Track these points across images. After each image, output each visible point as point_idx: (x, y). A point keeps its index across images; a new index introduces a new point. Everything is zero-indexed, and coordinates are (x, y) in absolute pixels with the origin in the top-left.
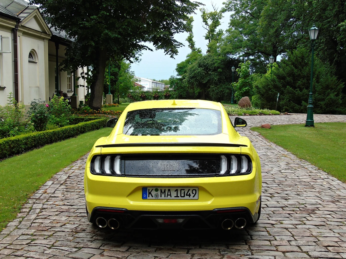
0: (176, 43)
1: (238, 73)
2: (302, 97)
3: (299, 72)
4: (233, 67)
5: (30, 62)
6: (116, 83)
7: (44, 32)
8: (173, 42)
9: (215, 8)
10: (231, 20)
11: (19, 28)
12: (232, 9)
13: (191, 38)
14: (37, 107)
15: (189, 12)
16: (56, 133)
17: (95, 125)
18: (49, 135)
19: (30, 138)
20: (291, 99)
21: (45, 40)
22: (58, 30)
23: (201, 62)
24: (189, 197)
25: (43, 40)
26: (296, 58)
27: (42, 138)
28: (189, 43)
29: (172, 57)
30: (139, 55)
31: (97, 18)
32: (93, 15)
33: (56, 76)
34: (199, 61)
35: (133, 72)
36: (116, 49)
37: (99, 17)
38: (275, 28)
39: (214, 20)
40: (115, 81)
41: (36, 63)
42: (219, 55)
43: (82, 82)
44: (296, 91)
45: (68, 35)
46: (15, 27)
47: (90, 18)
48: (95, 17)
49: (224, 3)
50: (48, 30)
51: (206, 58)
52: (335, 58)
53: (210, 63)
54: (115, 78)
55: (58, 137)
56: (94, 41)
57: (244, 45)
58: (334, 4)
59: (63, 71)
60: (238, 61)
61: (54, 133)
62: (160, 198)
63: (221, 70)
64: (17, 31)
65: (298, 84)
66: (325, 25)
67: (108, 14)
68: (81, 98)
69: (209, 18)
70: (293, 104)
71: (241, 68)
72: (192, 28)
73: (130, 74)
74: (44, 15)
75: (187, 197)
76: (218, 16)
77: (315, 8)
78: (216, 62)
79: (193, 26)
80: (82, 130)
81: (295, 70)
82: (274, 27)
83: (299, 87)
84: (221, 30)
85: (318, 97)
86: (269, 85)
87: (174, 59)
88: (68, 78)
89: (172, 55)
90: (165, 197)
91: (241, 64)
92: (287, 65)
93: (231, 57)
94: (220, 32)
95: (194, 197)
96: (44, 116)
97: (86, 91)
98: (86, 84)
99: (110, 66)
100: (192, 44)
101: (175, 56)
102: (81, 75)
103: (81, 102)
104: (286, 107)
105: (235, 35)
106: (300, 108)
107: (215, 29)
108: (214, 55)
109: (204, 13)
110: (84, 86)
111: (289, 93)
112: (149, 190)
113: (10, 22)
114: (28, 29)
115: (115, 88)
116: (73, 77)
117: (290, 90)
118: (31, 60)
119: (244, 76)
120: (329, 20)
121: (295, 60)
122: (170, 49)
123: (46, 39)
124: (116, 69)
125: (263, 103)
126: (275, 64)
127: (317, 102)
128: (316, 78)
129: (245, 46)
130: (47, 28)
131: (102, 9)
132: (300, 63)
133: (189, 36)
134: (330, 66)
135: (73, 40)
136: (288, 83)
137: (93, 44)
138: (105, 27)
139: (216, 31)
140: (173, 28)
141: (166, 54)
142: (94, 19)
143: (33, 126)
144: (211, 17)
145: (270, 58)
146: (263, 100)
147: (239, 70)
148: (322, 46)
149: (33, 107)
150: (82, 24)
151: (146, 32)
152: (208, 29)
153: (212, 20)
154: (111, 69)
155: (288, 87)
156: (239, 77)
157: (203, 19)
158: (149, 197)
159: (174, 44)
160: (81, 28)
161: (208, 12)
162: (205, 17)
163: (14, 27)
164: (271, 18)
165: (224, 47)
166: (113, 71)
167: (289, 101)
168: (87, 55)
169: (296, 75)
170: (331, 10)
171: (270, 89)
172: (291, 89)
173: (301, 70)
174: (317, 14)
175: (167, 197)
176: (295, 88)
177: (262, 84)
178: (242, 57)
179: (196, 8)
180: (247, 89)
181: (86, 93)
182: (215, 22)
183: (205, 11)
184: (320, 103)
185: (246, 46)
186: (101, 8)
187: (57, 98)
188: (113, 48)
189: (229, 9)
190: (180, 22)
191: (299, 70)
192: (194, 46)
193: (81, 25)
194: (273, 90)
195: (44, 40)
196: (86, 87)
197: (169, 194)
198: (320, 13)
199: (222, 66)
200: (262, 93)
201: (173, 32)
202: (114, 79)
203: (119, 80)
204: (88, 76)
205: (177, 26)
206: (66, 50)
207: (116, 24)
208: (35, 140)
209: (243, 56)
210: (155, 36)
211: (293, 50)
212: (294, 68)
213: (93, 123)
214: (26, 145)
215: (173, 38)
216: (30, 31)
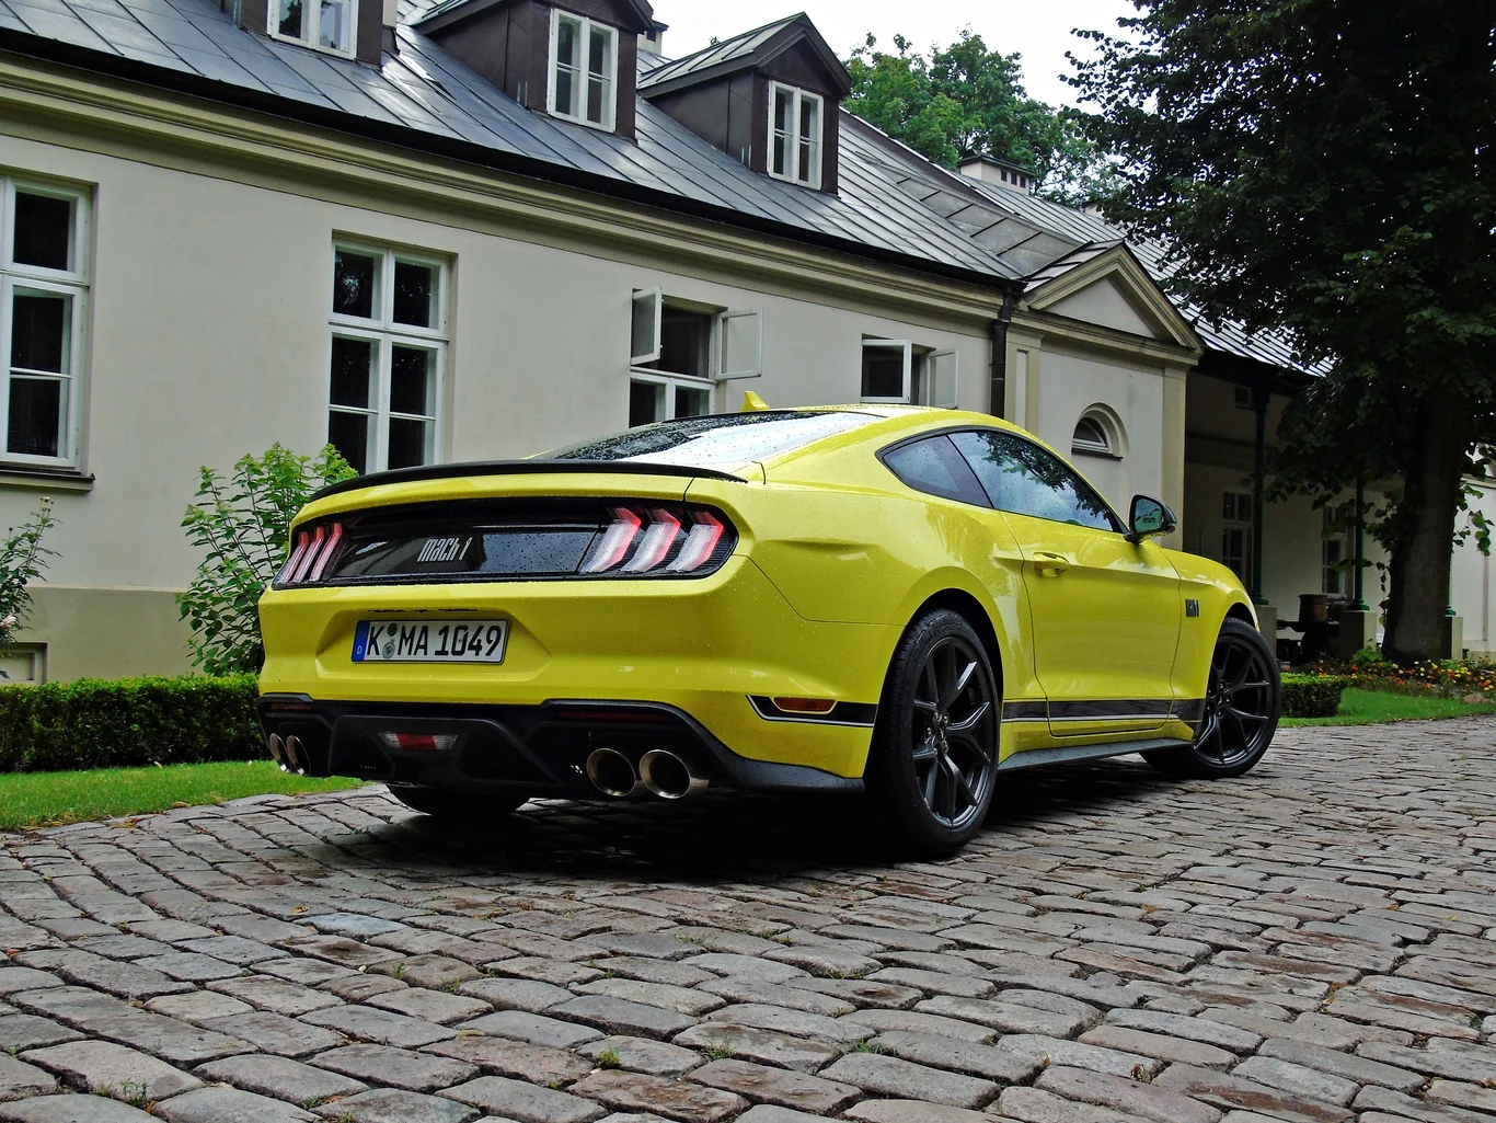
5: (1082, 453)
7: (1165, 340)
11: (1014, 320)
21: (1168, 372)
24: (477, 654)
25: (1160, 372)
41: (1119, 459)
46: (1000, 313)
50: (1185, 331)
62: (395, 657)
64: (1005, 330)
67: (1428, 236)
75: (469, 655)
90: (409, 653)
95: (489, 654)
112: (373, 629)
113: (971, 296)
114: (1068, 323)
118: (1088, 445)
123: (1177, 365)
130: (1180, 325)
150: (1322, 295)
158: (369, 653)
163: (994, 316)
175: (415, 654)
193: (1318, 300)
195: (1163, 369)
196: (1380, 566)
197: (422, 643)
216: (1080, 331)
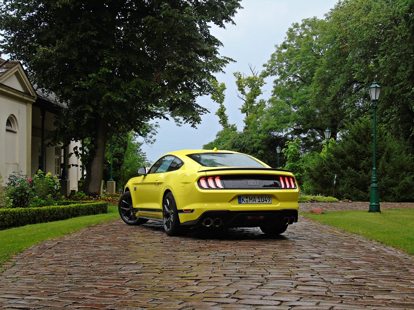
0: (199, 109)
1: (285, 154)
2: (368, 181)
3: (363, 149)
4: (278, 147)
5: (7, 130)
6: (120, 168)
7: (27, 93)
8: (194, 107)
9: (254, 72)
10: (274, 87)
12: (276, 73)
13: (222, 111)
14: (16, 182)
15: (216, 70)
16: (41, 212)
17: (92, 209)
18: (32, 213)
19: (8, 213)
20: (354, 184)
21: (28, 104)
22: (46, 92)
23: (235, 141)
24: (266, 202)
26: (359, 130)
27: (23, 216)
28: (220, 118)
29: (193, 126)
30: (152, 133)
31: (96, 76)
32: (92, 73)
33: (40, 155)
34: (233, 140)
35: (144, 154)
36: (120, 116)
37: (99, 75)
38: (333, 95)
39: (252, 88)
40: (120, 165)
41: (16, 132)
42: (260, 132)
43: (74, 160)
44: (360, 173)
45: (58, 99)
47: (87, 76)
48: (94, 75)
49: (264, 66)
50: (33, 91)
51: (241, 136)
52: (412, 133)
53: (248, 142)
54: (120, 160)
55: (44, 218)
56: (92, 106)
57: (292, 118)
58: (407, 63)
59: (50, 146)
60: (285, 139)
61: (39, 212)
62: (249, 203)
63: (263, 152)
65: (362, 165)
66: (397, 89)
67: (111, 71)
68: (73, 187)
69: (246, 84)
70: (355, 190)
71: (288, 148)
72: (224, 98)
73: (141, 156)
74: (29, 73)
76: (259, 83)
77: (383, 68)
78: (256, 142)
79: (224, 95)
80: (74, 213)
81: (358, 146)
82: (330, 94)
83: (364, 168)
84: (263, 100)
85: (390, 181)
86: (324, 166)
87: (196, 128)
88: (56, 159)
89: (194, 124)
90: (252, 202)
91: (288, 143)
92: (347, 140)
93: (275, 135)
94: (262, 103)
95: (269, 202)
96: (26, 193)
97: (80, 172)
98: (80, 163)
99: (113, 145)
100: (223, 120)
101: (197, 125)
102: (74, 151)
103: (73, 191)
104: (347, 194)
105: (281, 106)
106: (365, 196)
107: (254, 100)
108: (253, 132)
109: (240, 79)
110: (77, 166)
111: (351, 176)
112: (242, 198)
114: (7, 88)
115: (120, 175)
116: (63, 158)
117: (352, 172)
118: (9, 128)
119: (293, 159)
120: (401, 84)
121: (358, 133)
122: (191, 116)
123: (30, 102)
124: (121, 149)
125: (317, 190)
126: (332, 140)
127: (388, 187)
128: (385, 156)
129: (294, 121)
130: (32, 89)
131: (103, 66)
132: (364, 137)
133: (220, 109)
134: (405, 141)
135: (64, 105)
136: (349, 163)
137: (91, 110)
138: (107, 88)
139: (256, 102)
140: (195, 90)
141: (185, 123)
142: (93, 78)
143: (12, 203)
144: (249, 84)
145: (326, 132)
146: (316, 186)
147: (286, 151)
148: (395, 117)
149: (12, 182)
150: (77, 84)
151: (160, 95)
152: (245, 100)
153: (250, 88)
154: (114, 148)
155: (349, 168)
156: (286, 160)
157: (238, 86)
158: (242, 202)
159: (196, 110)
160: (75, 89)
161: (245, 77)
162: (241, 83)
164: (327, 82)
165: (266, 121)
166: (117, 151)
167: (351, 186)
168: (83, 124)
169: (359, 152)
170: (403, 71)
171: (325, 171)
172: (353, 170)
173: (365, 146)
174: (385, 76)
176: (358, 169)
177: (315, 165)
178: (290, 135)
179: (224, 65)
180: (297, 175)
181: (80, 176)
182: (255, 90)
183: (241, 76)
184: (392, 189)
185: (296, 120)
186: (101, 64)
187: (42, 174)
188: (117, 115)
189: (273, 73)
190: (204, 82)
191: (364, 146)
192: (226, 122)
193: (76, 86)
194: (329, 173)
195: (26, 103)
196: (81, 166)
197: (254, 200)
198: (389, 75)
199: (265, 147)
200: (315, 177)
201: (195, 95)
202: (118, 163)
203: (124, 164)
204: (83, 152)
205: (200, 87)
206: (55, 118)
207: (121, 85)
208: (14, 218)
209: (292, 133)
210: (172, 100)
211: (354, 121)
212: (356, 143)
213: (89, 205)
214: (3, 222)
215: (195, 103)
216: (9, 90)
